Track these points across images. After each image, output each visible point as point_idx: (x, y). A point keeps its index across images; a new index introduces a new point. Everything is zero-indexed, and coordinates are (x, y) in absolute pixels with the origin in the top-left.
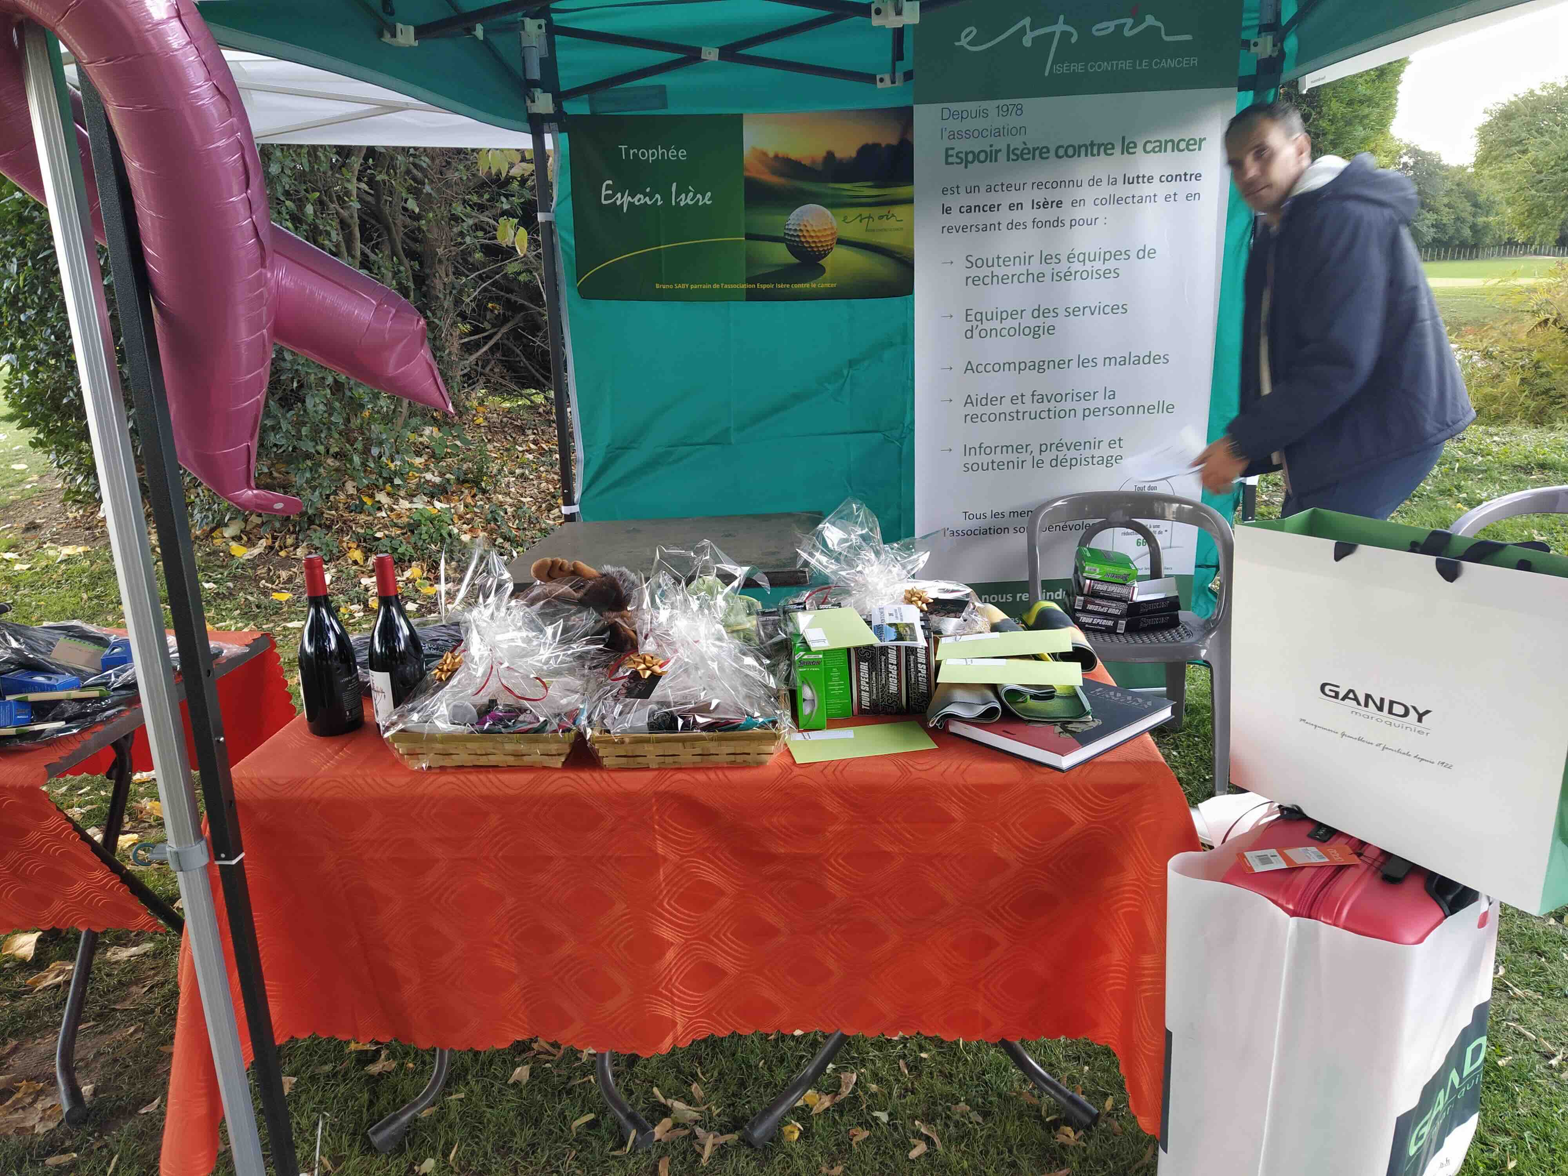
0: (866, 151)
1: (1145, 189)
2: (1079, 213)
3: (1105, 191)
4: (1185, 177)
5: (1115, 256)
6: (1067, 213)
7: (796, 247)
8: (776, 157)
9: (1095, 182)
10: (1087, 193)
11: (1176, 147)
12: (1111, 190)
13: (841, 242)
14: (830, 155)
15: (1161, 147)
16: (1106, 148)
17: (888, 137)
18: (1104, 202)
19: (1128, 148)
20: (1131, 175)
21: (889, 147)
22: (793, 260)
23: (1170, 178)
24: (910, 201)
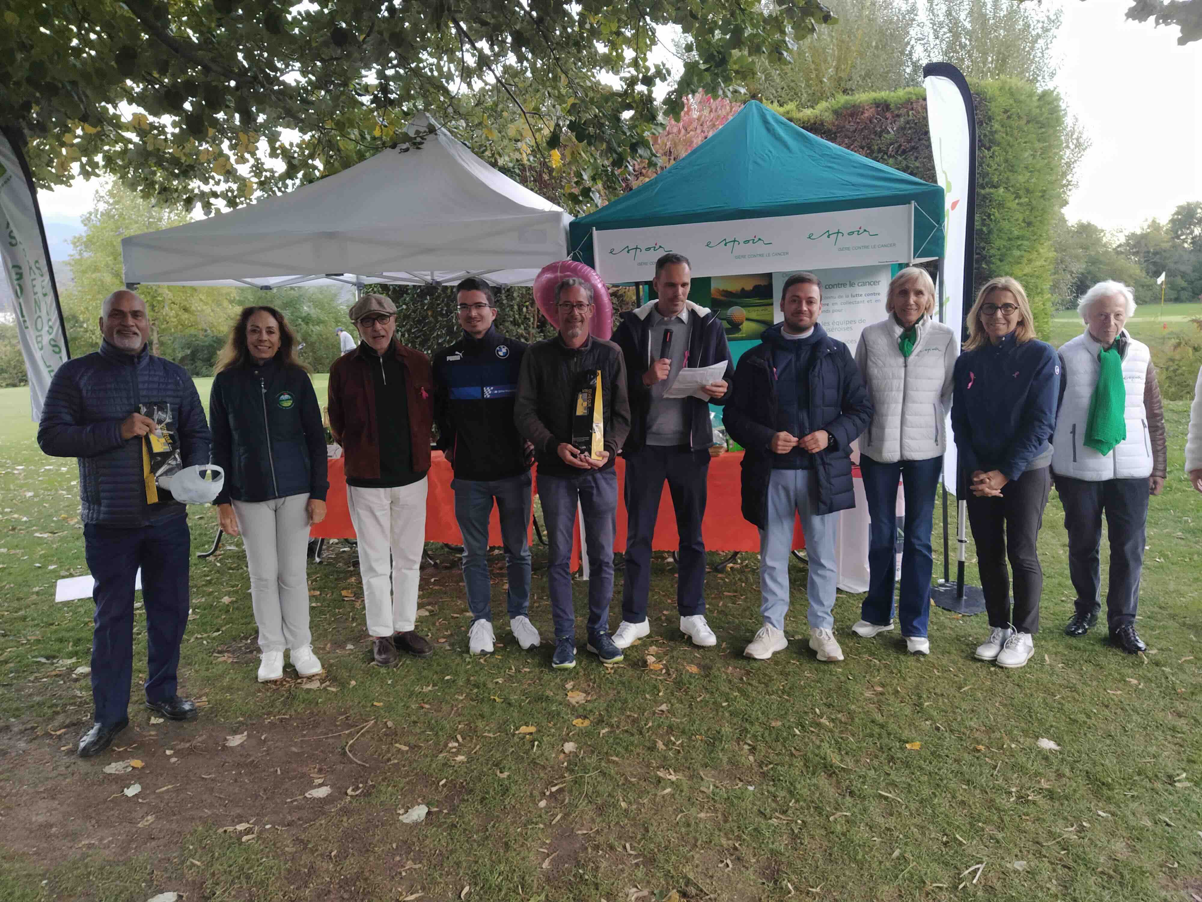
0: (756, 287)
1: (859, 299)
2: (836, 307)
3: (844, 300)
4: (874, 294)
5: (851, 322)
6: (831, 308)
7: (730, 322)
8: (723, 291)
9: (840, 297)
10: (838, 301)
11: (870, 284)
12: (847, 299)
13: (748, 319)
14: (743, 289)
15: (864, 284)
16: (844, 285)
17: (763, 283)
18: (845, 303)
19: (852, 285)
20: (854, 294)
21: (765, 286)
22: (729, 326)
23: (869, 295)
24: (772, 304)
